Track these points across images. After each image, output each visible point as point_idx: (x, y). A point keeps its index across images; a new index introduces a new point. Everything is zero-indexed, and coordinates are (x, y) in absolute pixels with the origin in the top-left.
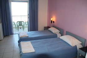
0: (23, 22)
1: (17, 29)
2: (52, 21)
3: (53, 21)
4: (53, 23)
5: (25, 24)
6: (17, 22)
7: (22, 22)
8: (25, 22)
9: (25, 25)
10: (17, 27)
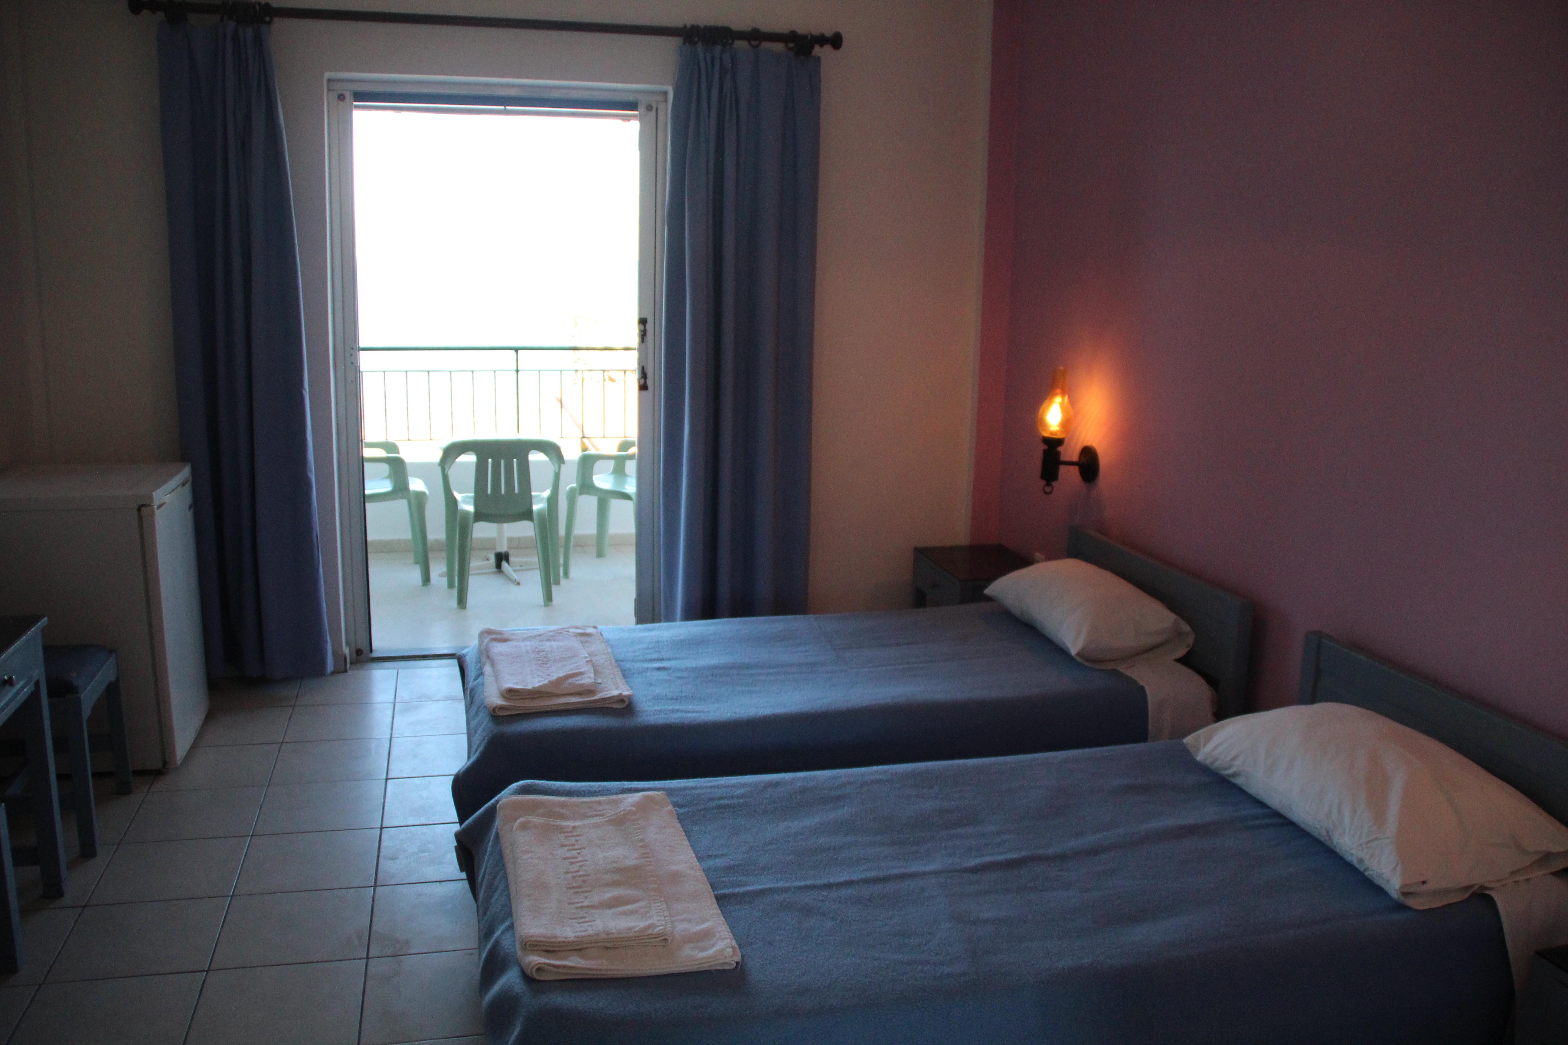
0: (551, 449)
1: (438, 570)
2: (1053, 444)
3: (1071, 452)
4: (1069, 476)
5: (586, 486)
6: (453, 451)
7: (535, 457)
8: (588, 462)
9: (588, 505)
10: (437, 531)
